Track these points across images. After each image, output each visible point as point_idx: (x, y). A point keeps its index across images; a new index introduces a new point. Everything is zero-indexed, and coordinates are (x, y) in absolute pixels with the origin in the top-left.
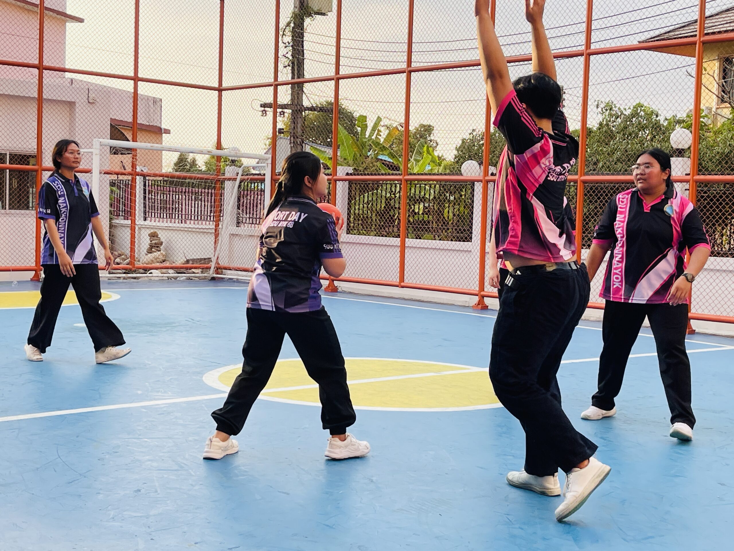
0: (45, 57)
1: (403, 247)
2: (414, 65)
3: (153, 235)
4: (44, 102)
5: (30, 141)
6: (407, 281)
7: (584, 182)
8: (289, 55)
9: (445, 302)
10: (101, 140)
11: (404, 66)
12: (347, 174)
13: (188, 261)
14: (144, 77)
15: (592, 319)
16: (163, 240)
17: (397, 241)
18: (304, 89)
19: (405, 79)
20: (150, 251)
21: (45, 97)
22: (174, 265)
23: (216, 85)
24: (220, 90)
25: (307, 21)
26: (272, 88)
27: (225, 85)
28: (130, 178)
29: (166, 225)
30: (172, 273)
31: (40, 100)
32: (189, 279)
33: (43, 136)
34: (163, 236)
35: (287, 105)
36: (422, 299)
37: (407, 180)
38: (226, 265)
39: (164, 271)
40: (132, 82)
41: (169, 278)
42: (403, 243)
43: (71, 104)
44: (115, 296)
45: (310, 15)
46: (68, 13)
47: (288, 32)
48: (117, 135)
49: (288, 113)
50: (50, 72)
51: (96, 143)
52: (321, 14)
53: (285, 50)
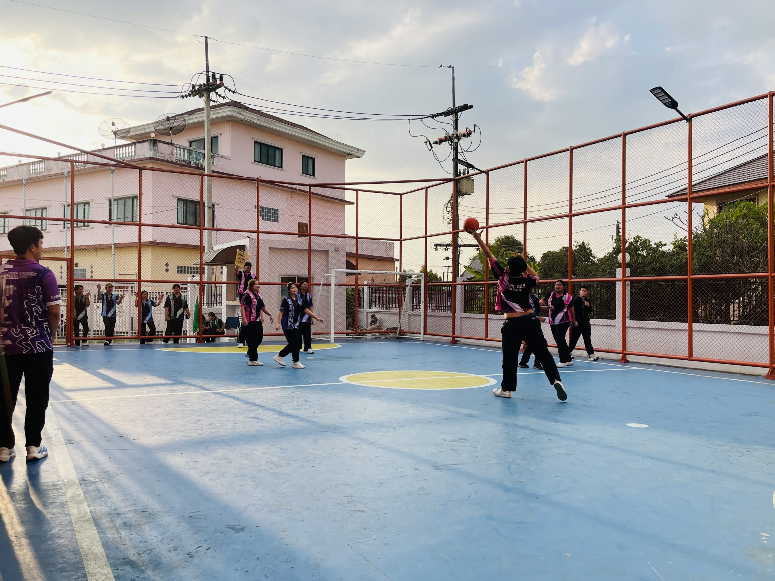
0: (312, 229)
1: (487, 319)
2: (489, 224)
3: (373, 316)
4: (312, 251)
5: (305, 271)
6: (490, 336)
7: (571, 282)
8: (450, 217)
10: (335, 269)
12: (463, 281)
13: (387, 329)
14: (361, 236)
16: (378, 318)
17: (484, 316)
18: (459, 235)
20: (371, 324)
21: (312, 249)
22: (380, 331)
23: (399, 238)
24: (401, 240)
25: (460, 199)
27: (403, 238)
28: (354, 287)
29: (380, 310)
30: (377, 335)
31: (310, 251)
32: (386, 338)
33: (311, 268)
34: (378, 316)
35: (449, 244)
37: (488, 284)
38: (407, 331)
39: (374, 334)
40: (355, 239)
41: (376, 338)
42: (487, 317)
43: (327, 252)
44: (339, 346)
45: (461, 195)
46: (346, 200)
47: (449, 205)
48: (349, 265)
49: (451, 248)
50: (315, 237)
51: (333, 271)
52: (469, 195)
53: (448, 215)
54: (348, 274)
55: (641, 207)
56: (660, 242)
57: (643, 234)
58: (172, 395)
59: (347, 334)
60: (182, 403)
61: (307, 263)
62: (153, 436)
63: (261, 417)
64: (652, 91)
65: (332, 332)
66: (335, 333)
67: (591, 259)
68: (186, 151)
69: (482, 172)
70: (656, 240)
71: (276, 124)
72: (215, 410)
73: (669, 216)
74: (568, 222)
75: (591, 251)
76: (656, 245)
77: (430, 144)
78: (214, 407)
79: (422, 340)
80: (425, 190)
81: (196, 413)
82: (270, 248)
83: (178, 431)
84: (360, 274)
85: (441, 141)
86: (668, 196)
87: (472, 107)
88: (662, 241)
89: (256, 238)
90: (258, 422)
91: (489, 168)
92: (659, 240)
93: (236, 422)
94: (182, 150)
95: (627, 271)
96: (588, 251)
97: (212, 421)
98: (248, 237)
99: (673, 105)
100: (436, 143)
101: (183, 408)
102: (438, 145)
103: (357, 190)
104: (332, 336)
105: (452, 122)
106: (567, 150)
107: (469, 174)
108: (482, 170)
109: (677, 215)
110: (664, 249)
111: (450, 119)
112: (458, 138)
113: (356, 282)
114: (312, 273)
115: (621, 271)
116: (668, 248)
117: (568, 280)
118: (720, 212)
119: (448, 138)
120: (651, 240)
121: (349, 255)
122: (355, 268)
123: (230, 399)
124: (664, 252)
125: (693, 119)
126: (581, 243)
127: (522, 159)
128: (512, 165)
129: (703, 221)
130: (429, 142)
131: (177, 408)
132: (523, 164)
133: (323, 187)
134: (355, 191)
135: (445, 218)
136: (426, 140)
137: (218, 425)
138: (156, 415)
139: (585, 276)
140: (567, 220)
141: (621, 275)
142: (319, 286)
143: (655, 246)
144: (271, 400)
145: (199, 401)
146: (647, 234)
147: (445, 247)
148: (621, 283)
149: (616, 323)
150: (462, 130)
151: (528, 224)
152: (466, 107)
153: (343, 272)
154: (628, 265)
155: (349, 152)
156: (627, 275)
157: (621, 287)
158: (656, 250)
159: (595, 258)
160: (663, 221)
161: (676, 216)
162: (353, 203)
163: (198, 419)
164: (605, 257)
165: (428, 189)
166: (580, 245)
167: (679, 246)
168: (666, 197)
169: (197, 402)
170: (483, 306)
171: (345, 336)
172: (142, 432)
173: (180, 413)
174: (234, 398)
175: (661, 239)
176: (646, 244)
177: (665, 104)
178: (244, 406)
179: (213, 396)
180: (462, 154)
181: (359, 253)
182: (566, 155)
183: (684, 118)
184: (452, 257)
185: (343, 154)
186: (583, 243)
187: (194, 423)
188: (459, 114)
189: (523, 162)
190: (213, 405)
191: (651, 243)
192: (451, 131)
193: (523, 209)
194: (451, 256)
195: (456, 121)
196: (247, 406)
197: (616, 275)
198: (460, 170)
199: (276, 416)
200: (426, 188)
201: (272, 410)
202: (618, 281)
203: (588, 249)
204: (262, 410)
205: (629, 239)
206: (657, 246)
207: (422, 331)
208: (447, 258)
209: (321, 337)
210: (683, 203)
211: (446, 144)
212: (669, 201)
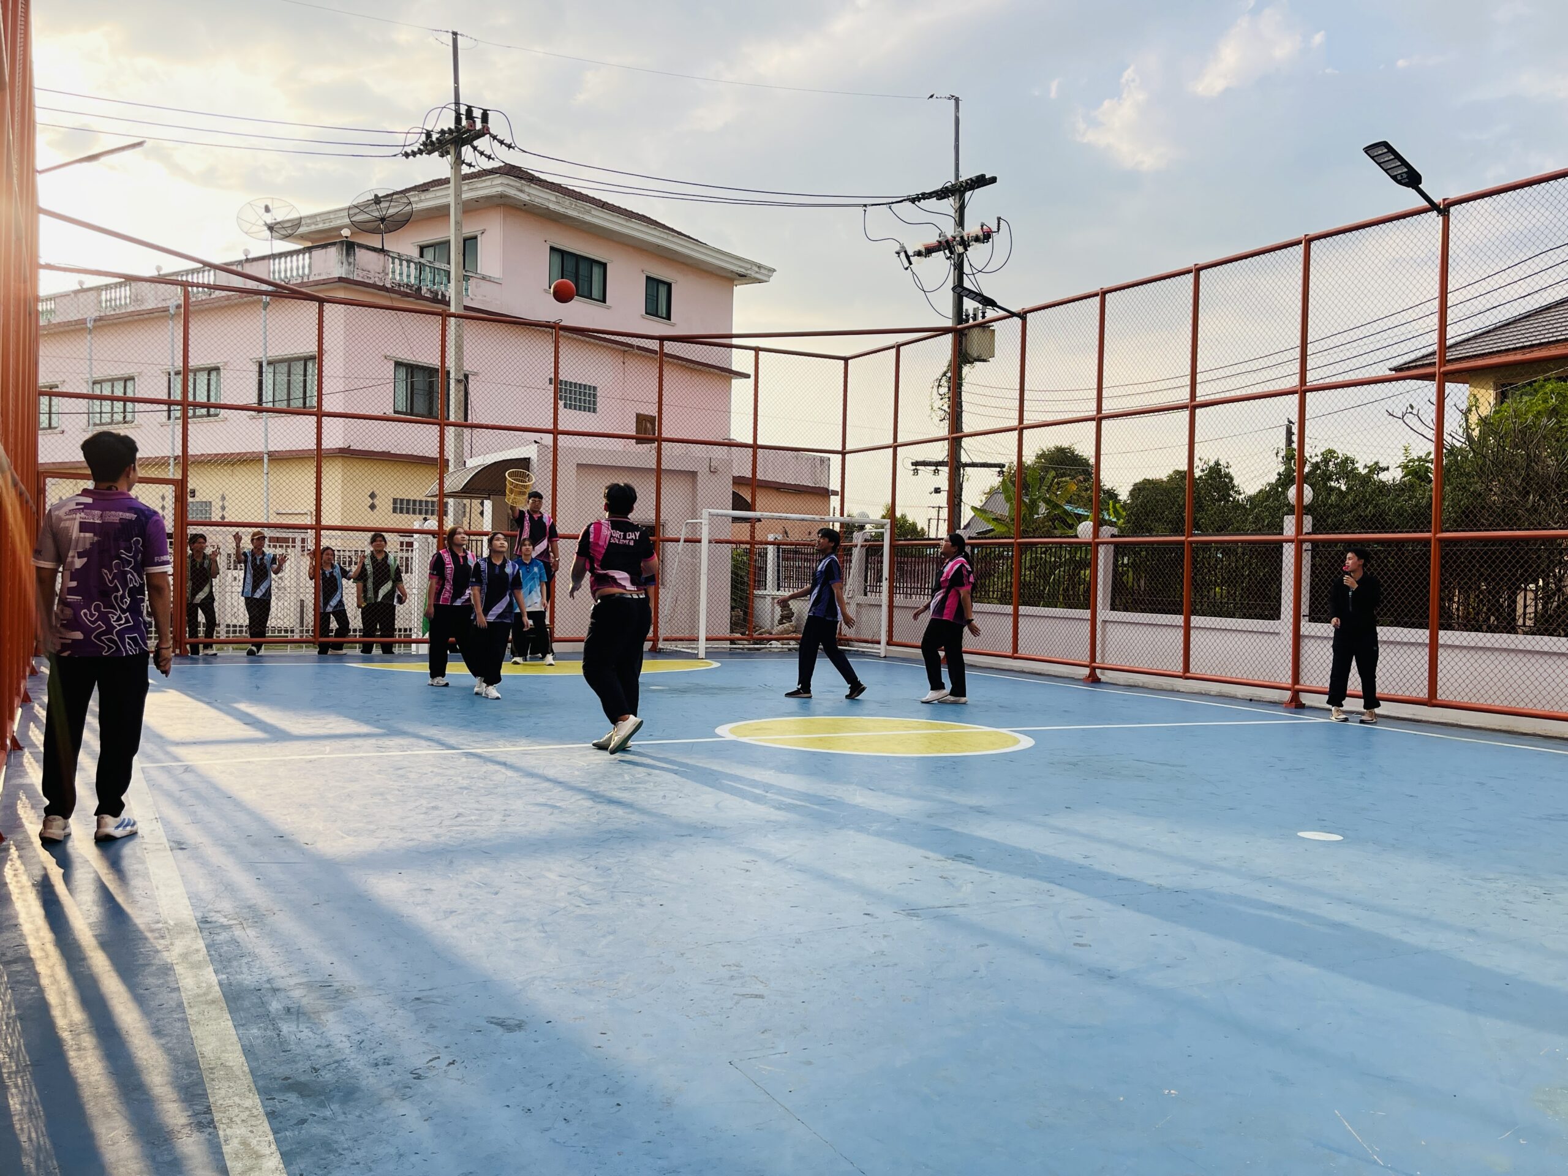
0: (663, 429)
1: (1016, 616)
2: (1025, 422)
4: (663, 473)
5: (649, 513)
6: (1021, 652)
7: (1191, 543)
8: (945, 407)
9: (1066, 675)
10: (710, 510)
11: (1015, 423)
14: (763, 444)
15: (1212, 693)
16: (794, 610)
17: (1009, 609)
18: (963, 444)
19: (1017, 437)
20: (781, 623)
21: (663, 468)
23: (840, 449)
24: (843, 453)
25: (966, 369)
26: (891, 450)
27: (848, 448)
28: (748, 546)
31: (659, 471)
33: (662, 507)
34: (794, 606)
35: (943, 462)
36: (1042, 672)
37: (1020, 544)
39: (785, 641)
40: (751, 450)
41: (790, 650)
42: (1016, 611)
43: (693, 474)
44: (715, 664)
45: (970, 362)
46: (734, 368)
47: (944, 382)
48: (738, 503)
49: (945, 471)
50: (669, 444)
51: (705, 513)
52: (984, 361)
53: (941, 402)
54: (736, 519)
55: (1339, 390)
56: (1377, 463)
57: (1342, 447)
58: (380, 757)
59: (732, 641)
60: (400, 772)
61: (654, 496)
62: (343, 837)
63: (558, 805)
64: (1367, 150)
65: (702, 636)
66: (707, 640)
67: (1231, 496)
68: (412, 265)
69: (1012, 314)
70: (1369, 460)
71: (593, 212)
72: (466, 788)
73: (1396, 410)
74: (1188, 419)
75: (1231, 479)
76: (1367, 470)
77: (908, 257)
78: (465, 783)
79: (883, 655)
80: (894, 350)
81: (428, 793)
82: (578, 464)
83: (393, 828)
84: (759, 520)
85: (929, 251)
86: (1395, 369)
87: (993, 180)
88: (1380, 461)
89: (552, 444)
90: (552, 814)
91: (1028, 307)
92: (1375, 460)
93: (507, 812)
94: (405, 263)
95: (1305, 522)
96: (1227, 480)
97: (461, 810)
98: (536, 442)
99: (1411, 179)
100: (919, 254)
101: (404, 784)
102: (923, 259)
103: (757, 350)
104: (702, 645)
105: (952, 212)
106: (1189, 272)
107: (986, 319)
108: (1013, 310)
109: (1412, 407)
110: (1384, 477)
111: (948, 205)
112: (965, 244)
113: (752, 536)
114: (662, 517)
115: (1294, 521)
116: (1393, 475)
117: (1183, 538)
118: (1502, 403)
119: (945, 245)
120: (1357, 458)
121: (738, 481)
122: (750, 507)
123: (497, 767)
124: (1383, 484)
125: (1452, 209)
126: (1212, 463)
127: (1096, 289)
128: (1073, 300)
129: (1467, 421)
130: (906, 252)
131: (391, 783)
132: (1098, 299)
133: (688, 342)
134: (753, 353)
135: (936, 407)
136: (898, 248)
137: (473, 818)
138: (349, 795)
139: (1219, 531)
140: (1185, 416)
141: (1293, 529)
142: (676, 544)
143: (1365, 472)
144: (578, 770)
145: (436, 770)
146: (1348, 446)
147: (934, 468)
148: (1293, 546)
149: (1280, 627)
150: (972, 228)
151: (1104, 422)
152: (981, 181)
153: (726, 516)
154: (1309, 510)
155: (742, 271)
156: (1305, 530)
157: (1293, 553)
158: (1366, 480)
159: (1240, 494)
160: (1382, 419)
161: (1410, 410)
162: (748, 376)
163: (432, 805)
164: (1261, 491)
165: (901, 348)
166: (1210, 468)
167: (1416, 472)
168: (1391, 369)
169: (432, 772)
170: (1008, 589)
171: (727, 645)
172: (321, 828)
173: (397, 792)
174: (505, 764)
175: (1378, 456)
176: (1346, 467)
177: (1394, 178)
178: (524, 780)
179: (464, 759)
180: (971, 277)
181: (758, 477)
182: (1186, 281)
183: (1433, 206)
184: (947, 489)
185: (729, 275)
186: (1217, 464)
187: (425, 813)
188: (968, 194)
189: (1096, 295)
190: (463, 778)
191: (1356, 465)
192: (950, 230)
193: (1095, 392)
194: (945, 486)
195: (961, 210)
196: (531, 781)
197: (1282, 529)
198: (967, 310)
199: (589, 803)
200: (898, 347)
201: (581, 790)
202: (1287, 541)
203: (1227, 475)
204: (560, 789)
205: (1311, 457)
206: (1370, 471)
207: (884, 639)
208: (937, 491)
209: (680, 647)
210: (1426, 382)
211: (940, 256)
212: (1397, 379)
